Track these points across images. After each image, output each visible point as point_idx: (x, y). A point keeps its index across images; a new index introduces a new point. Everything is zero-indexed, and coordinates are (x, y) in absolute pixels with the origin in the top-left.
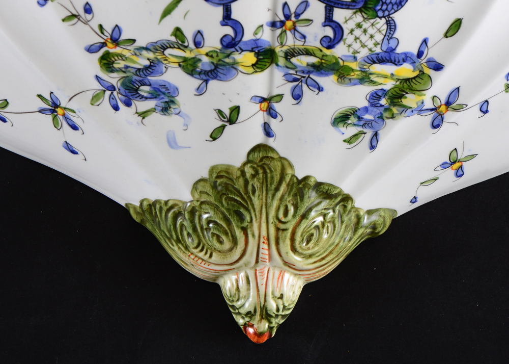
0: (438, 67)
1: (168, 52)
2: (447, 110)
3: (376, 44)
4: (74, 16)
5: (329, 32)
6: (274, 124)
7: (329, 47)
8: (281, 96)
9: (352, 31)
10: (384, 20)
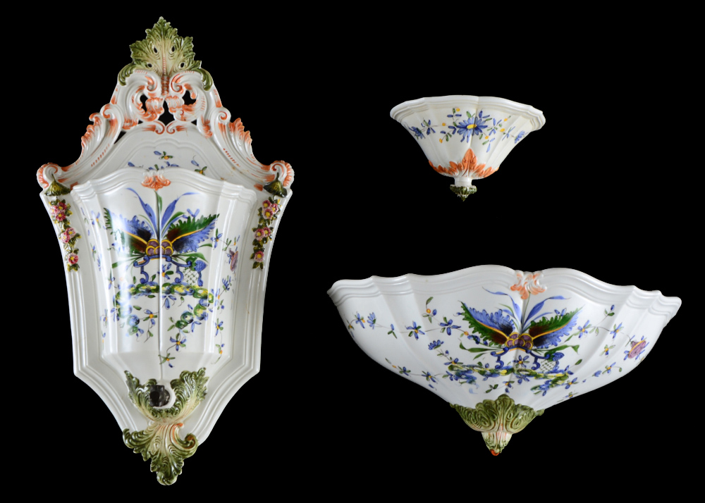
0: (571, 373)
1: (475, 368)
2: (572, 384)
3: (551, 368)
4: (441, 354)
5: (535, 365)
6: (509, 389)
7: (534, 370)
8: (513, 382)
9: (543, 365)
10: (555, 362)
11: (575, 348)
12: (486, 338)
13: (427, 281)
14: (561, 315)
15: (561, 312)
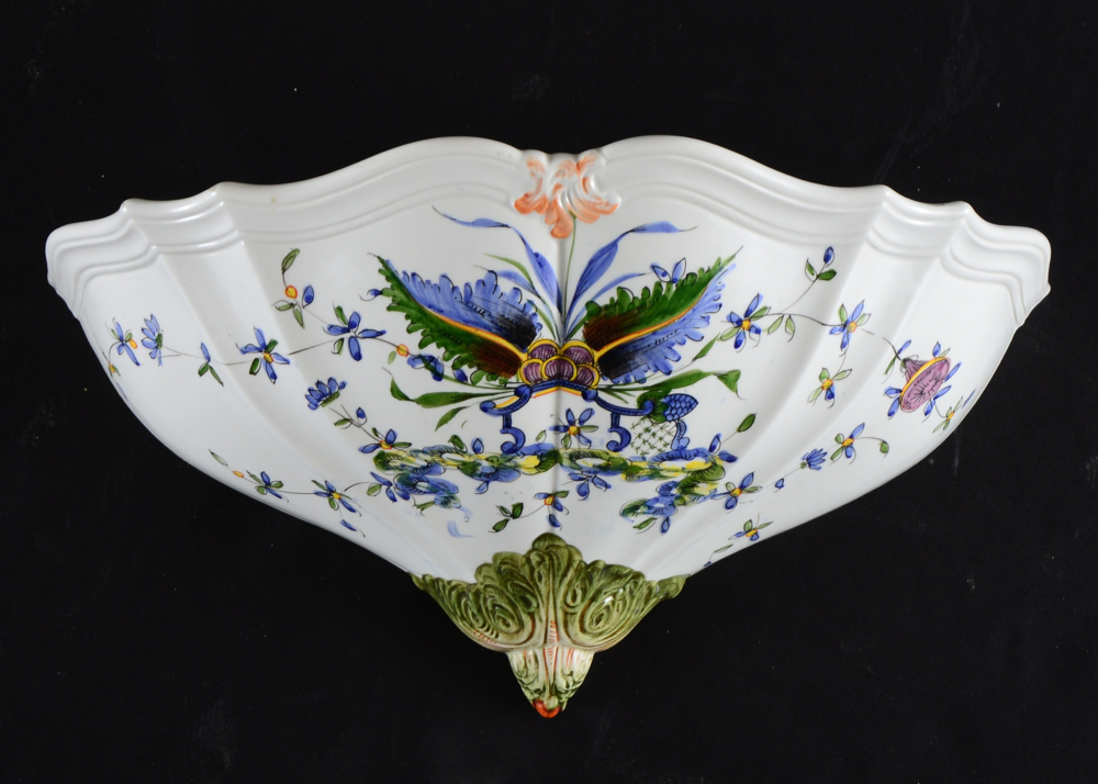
0: (731, 459)
1: (445, 456)
2: (741, 492)
3: (666, 445)
4: (346, 420)
5: (616, 437)
6: (559, 516)
7: (615, 451)
8: (566, 494)
9: (640, 436)
10: (673, 423)
11: (729, 379)
12: (462, 362)
13: (274, 201)
14: (673, 281)
15: (670, 271)
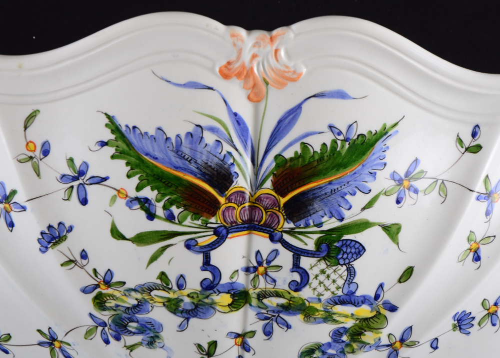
0: (393, 309)
1: (154, 293)
2: (401, 346)
3: (338, 288)
4: (71, 261)
5: (296, 277)
7: (296, 290)
8: (253, 333)
9: (316, 277)
10: (344, 267)
11: (392, 231)
12: (171, 203)
13: (20, 67)
14: (346, 140)
15: (344, 131)
